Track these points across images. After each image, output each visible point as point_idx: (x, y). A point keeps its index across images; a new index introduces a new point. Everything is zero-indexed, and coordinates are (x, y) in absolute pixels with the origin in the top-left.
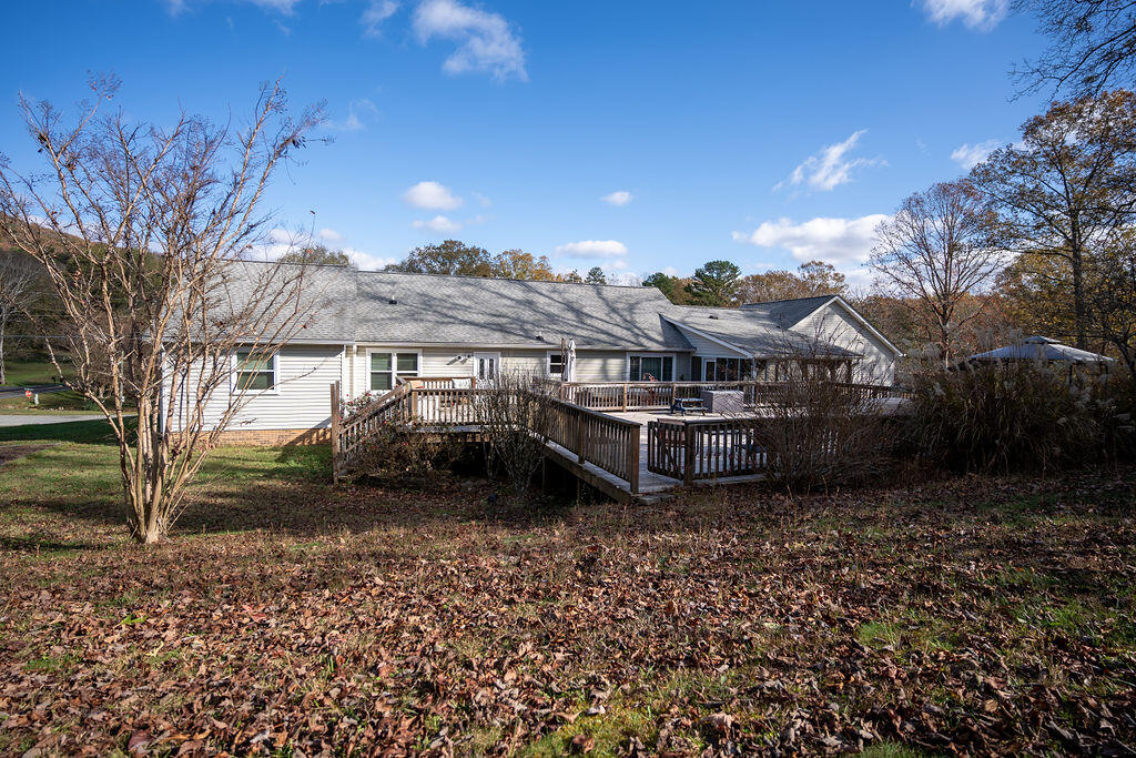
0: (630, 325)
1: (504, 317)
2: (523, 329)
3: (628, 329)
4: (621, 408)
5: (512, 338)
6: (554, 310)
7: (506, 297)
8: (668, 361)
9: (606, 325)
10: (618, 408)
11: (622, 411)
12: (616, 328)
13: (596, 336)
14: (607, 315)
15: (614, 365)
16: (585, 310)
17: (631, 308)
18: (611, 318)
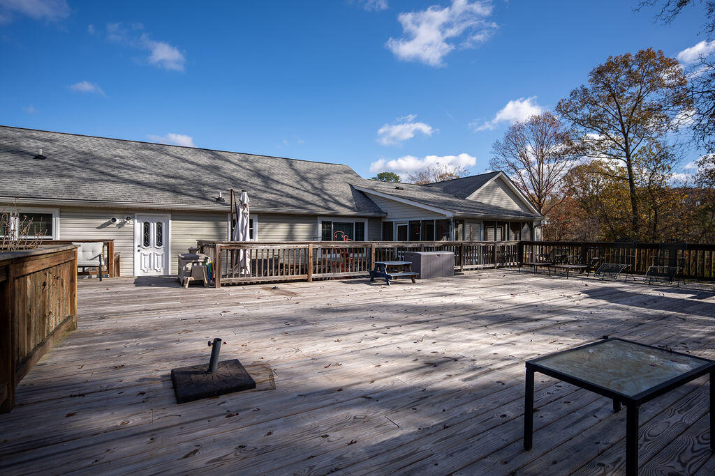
0: (320, 192)
1: (182, 179)
2: (200, 191)
3: (318, 195)
4: (305, 277)
5: (185, 198)
6: (240, 175)
7: (187, 161)
8: (360, 226)
9: (297, 191)
10: (300, 276)
11: (306, 281)
12: (306, 194)
13: (285, 200)
14: (297, 182)
15: (302, 229)
16: (275, 178)
17: (321, 178)
18: (302, 186)
